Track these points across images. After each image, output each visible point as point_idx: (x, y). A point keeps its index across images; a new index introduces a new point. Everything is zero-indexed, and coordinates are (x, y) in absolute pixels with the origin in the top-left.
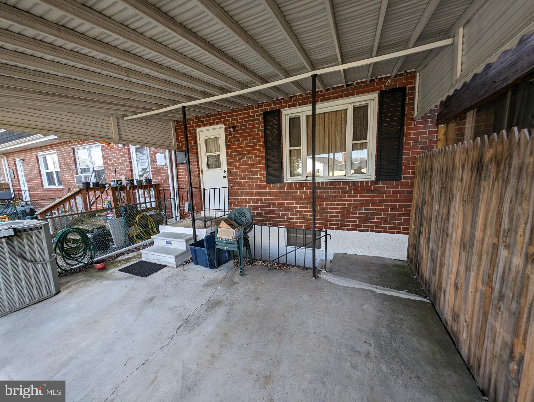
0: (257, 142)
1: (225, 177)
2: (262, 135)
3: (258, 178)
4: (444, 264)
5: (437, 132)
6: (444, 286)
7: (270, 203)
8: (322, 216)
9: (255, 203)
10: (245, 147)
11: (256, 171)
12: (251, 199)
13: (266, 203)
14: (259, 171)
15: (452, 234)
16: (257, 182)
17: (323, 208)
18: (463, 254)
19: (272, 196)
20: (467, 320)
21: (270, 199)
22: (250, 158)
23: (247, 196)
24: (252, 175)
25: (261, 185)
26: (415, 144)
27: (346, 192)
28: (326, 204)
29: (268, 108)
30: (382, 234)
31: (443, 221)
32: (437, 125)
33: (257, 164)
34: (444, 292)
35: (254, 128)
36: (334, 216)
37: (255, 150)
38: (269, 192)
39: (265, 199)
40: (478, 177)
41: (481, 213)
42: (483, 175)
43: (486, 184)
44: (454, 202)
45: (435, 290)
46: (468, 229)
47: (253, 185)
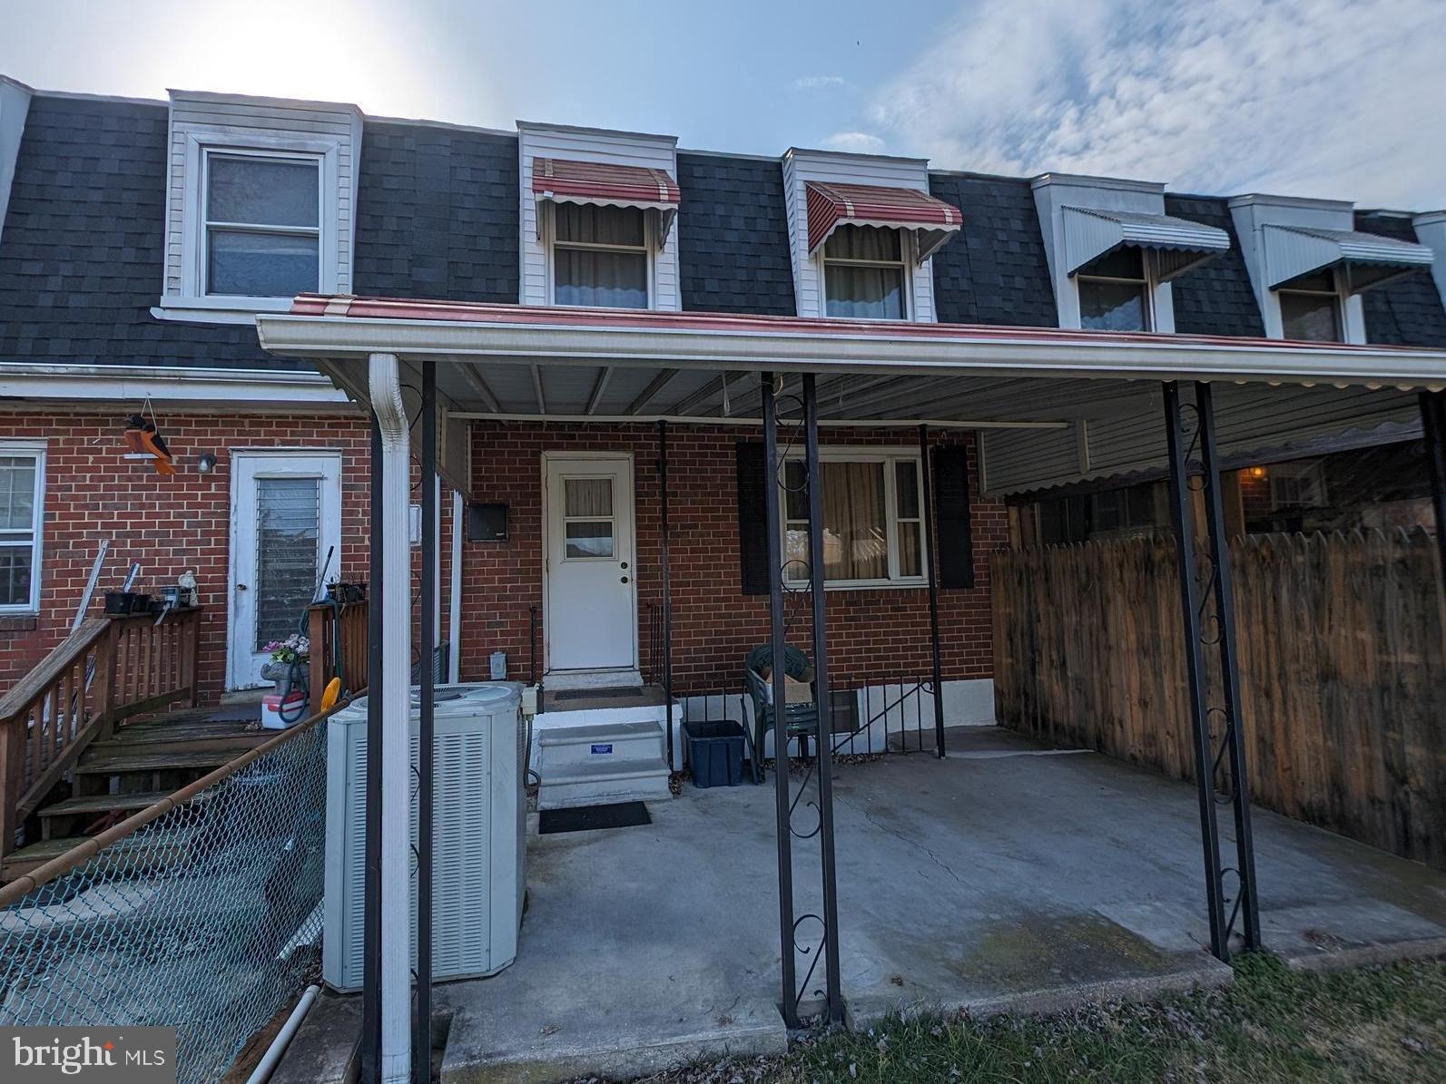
0: (720, 502)
1: (624, 580)
2: (732, 487)
3: (722, 583)
4: (1111, 686)
5: (1007, 516)
6: (1116, 715)
7: (749, 640)
8: (861, 659)
9: (713, 641)
10: (690, 510)
11: (716, 566)
12: (702, 633)
13: (741, 640)
14: (723, 567)
15: (1118, 644)
16: (718, 592)
17: (862, 643)
18: (1147, 662)
19: (754, 623)
20: (1170, 731)
21: (750, 631)
22: (702, 535)
23: (693, 626)
24: (706, 575)
25: (729, 599)
26: (985, 530)
27: (899, 609)
28: (867, 635)
29: (747, 436)
30: (958, 682)
31: (1094, 633)
32: (1007, 506)
33: (720, 550)
34: (1121, 723)
35: (714, 471)
36: (882, 658)
37: (713, 518)
38: (749, 615)
39: (738, 632)
40: (1149, 576)
41: (1163, 611)
42: (1156, 574)
43: (1162, 581)
44: (1112, 606)
45: (1100, 730)
46: (1147, 631)
47: (708, 600)
